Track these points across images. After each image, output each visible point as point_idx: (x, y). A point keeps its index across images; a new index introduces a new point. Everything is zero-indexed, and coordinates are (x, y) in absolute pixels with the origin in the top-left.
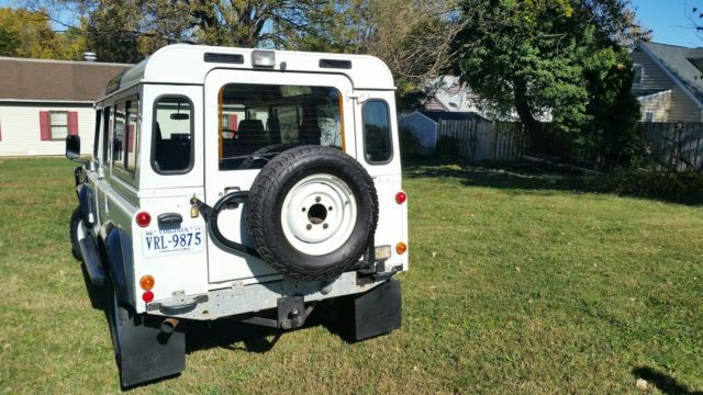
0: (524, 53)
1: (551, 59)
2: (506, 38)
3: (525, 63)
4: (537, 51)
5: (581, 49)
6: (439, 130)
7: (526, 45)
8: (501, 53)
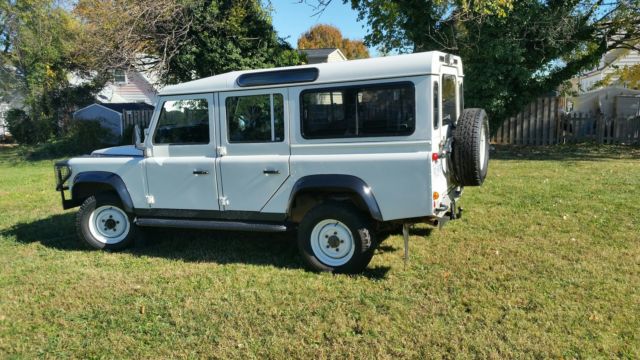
0: (230, 53)
1: (251, 57)
2: (214, 39)
3: (231, 60)
4: (239, 50)
5: (271, 50)
6: (124, 121)
7: (230, 45)
8: (212, 51)
